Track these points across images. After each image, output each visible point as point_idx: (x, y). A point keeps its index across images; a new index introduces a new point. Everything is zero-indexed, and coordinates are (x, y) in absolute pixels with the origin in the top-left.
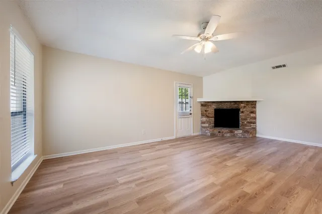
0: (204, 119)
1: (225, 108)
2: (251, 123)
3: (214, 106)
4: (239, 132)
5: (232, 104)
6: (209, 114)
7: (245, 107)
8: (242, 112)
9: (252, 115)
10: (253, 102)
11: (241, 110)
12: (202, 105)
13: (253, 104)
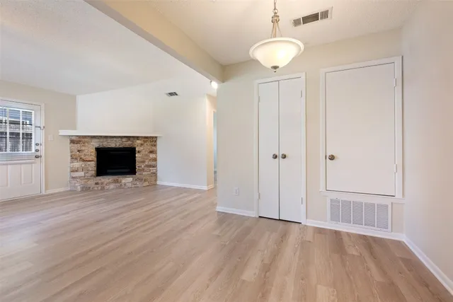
0: (77, 164)
1: (113, 145)
2: (150, 166)
3: (95, 144)
4: (127, 180)
5: (124, 140)
6: (85, 155)
7: (142, 144)
8: (139, 152)
9: (152, 156)
10: (153, 137)
11: (137, 149)
12: (72, 142)
13: (152, 140)
